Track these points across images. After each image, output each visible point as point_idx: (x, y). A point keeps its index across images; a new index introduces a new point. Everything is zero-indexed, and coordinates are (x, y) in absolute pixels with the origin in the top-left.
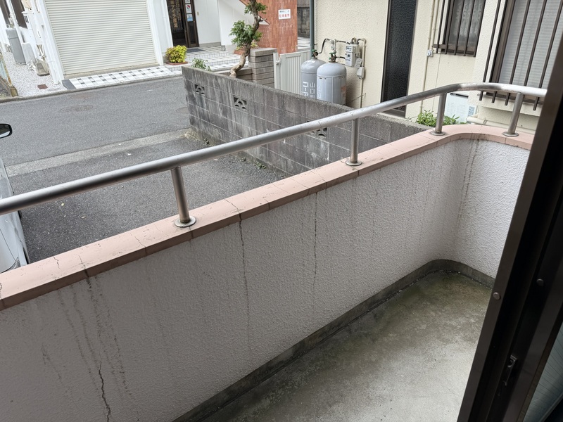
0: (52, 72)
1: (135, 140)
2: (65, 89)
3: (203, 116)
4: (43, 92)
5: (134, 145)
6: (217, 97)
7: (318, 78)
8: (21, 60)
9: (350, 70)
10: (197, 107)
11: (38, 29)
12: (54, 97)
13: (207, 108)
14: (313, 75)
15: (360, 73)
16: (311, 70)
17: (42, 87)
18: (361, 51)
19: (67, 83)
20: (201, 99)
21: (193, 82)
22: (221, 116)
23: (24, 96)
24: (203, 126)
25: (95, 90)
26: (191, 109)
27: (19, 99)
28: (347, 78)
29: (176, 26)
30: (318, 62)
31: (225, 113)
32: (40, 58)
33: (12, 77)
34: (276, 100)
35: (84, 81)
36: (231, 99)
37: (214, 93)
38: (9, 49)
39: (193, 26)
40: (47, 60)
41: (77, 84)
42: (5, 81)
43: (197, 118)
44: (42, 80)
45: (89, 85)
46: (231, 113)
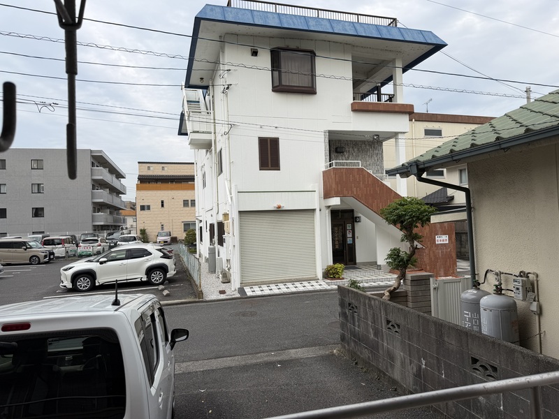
0: (232, 281)
1: (287, 351)
2: (238, 295)
3: (354, 334)
4: (223, 297)
5: (284, 356)
6: (370, 318)
7: (482, 309)
8: (213, 270)
9: (520, 304)
10: (349, 324)
11: (231, 248)
12: (228, 301)
13: (359, 326)
14: (475, 306)
15: (534, 307)
16: (473, 300)
17: (222, 292)
18: (532, 284)
19: (241, 290)
20: (353, 317)
21: (347, 300)
22: (372, 336)
23: (207, 299)
24: (353, 344)
25: (262, 298)
26: (343, 326)
27: (202, 302)
28: (518, 312)
29: (337, 247)
30: (480, 293)
31: (376, 334)
32: (226, 269)
33: (202, 282)
34: (433, 329)
35: (255, 289)
36: (383, 321)
37: (366, 313)
38: (207, 260)
39: (352, 248)
40: (231, 271)
41: (249, 292)
42: (196, 285)
43: (348, 335)
44: (223, 287)
45: (258, 293)
46: (383, 335)
